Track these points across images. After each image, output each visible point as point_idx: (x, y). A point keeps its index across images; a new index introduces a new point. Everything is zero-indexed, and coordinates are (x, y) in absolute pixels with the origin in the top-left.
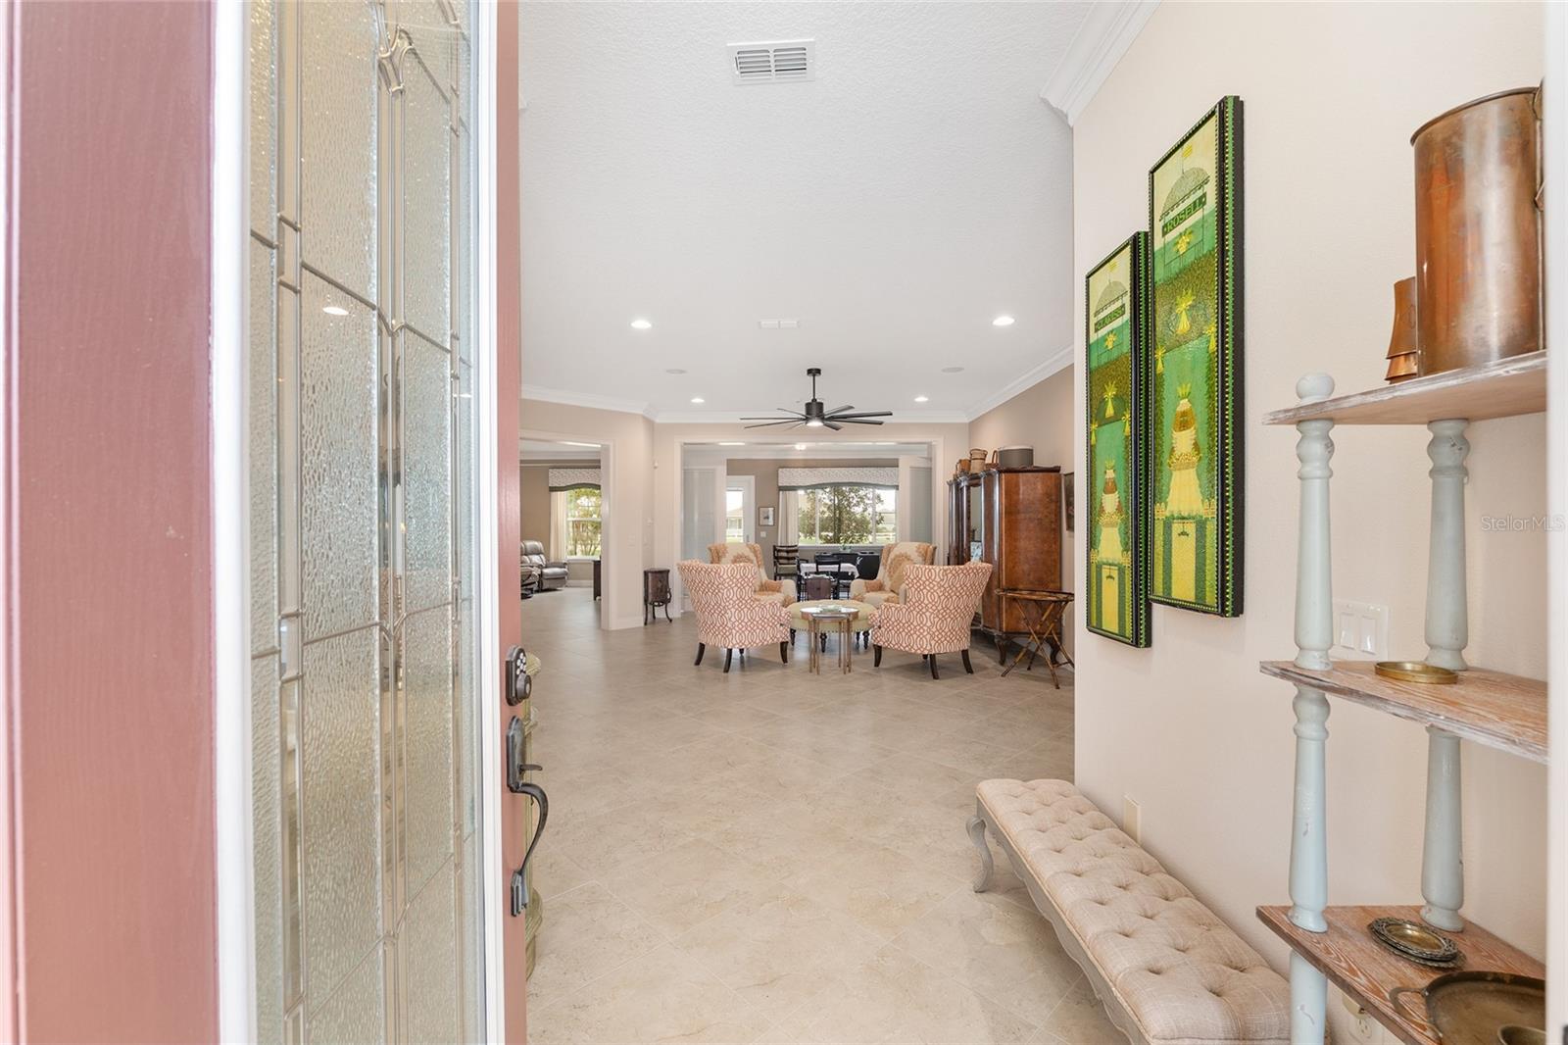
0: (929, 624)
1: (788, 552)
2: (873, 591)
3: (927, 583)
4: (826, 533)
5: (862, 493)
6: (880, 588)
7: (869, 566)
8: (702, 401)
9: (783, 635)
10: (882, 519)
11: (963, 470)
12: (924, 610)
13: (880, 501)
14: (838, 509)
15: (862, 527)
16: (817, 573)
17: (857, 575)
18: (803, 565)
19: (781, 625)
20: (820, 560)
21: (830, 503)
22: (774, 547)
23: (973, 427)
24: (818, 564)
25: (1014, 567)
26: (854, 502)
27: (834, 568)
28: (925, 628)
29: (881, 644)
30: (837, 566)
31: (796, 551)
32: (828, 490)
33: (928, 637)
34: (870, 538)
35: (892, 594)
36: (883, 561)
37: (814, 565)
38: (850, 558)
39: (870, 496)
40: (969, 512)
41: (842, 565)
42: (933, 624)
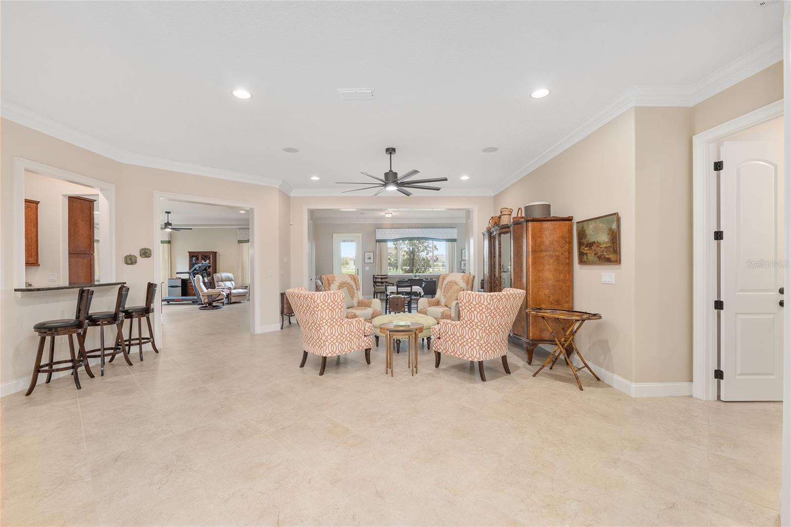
0: (478, 338)
1: (381, 279)
2: (433, 306)
3: (477, 306)
4: (405, 267)
5: (426, 244)
6: (438, 303)
7: (430, 288)
8: (318, 179)
9: (369, 342)
10: (437, 259)
11: (495, 223)
12: (474, 327)
13: (436, 249)
14: (412, 253)
15: (427, 264)
16: (398, 293)
17: (423, 294)
18: (389, 288)
19: (365, 336)
20: (400, 283)
21: (407, 250)
22: (374, 275)
23: (496, 198)
24: (398, 287)
25: (538, 291)
26: (421, 249)
27: (408, 289)
28: (475, 341)
29: (440, 351)
30: (410, 288)
31: (387, 278)
32: (406, 242)
33: (478, 348)
34: (431, 270)
35: (446, 309)
36: (440, 285)
37: (395, 287)
38: (418, 282)
39: (431, 246)
40: (500, 252)
41: (413, 287)
42: (481, 338)
